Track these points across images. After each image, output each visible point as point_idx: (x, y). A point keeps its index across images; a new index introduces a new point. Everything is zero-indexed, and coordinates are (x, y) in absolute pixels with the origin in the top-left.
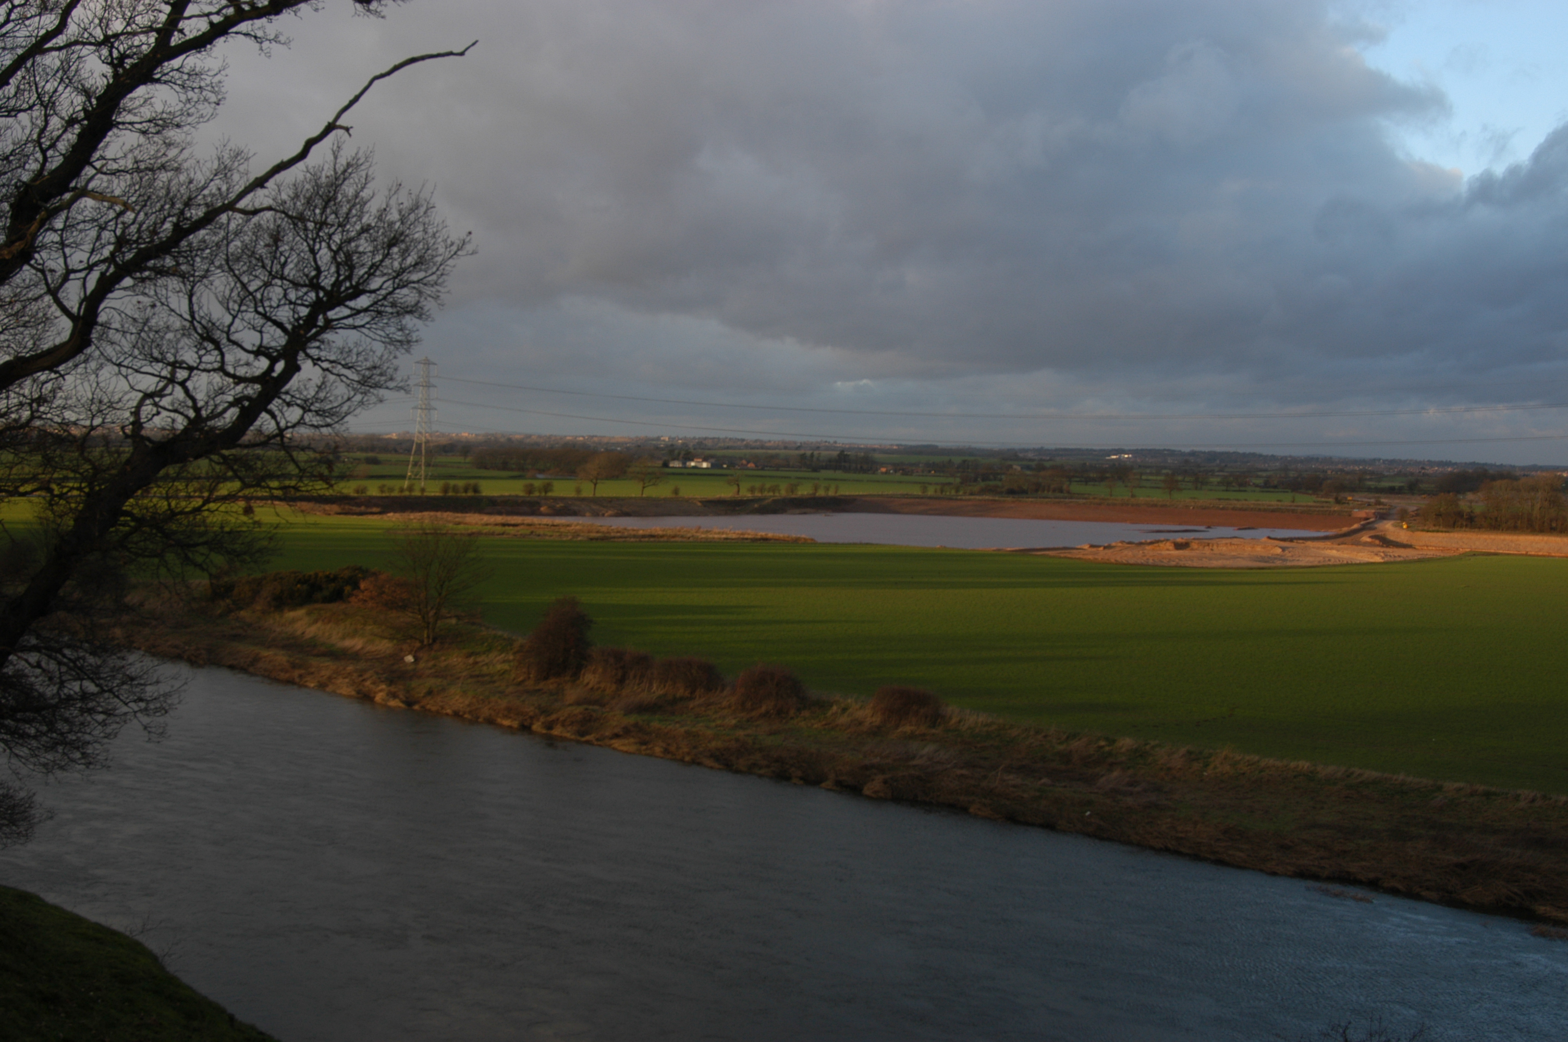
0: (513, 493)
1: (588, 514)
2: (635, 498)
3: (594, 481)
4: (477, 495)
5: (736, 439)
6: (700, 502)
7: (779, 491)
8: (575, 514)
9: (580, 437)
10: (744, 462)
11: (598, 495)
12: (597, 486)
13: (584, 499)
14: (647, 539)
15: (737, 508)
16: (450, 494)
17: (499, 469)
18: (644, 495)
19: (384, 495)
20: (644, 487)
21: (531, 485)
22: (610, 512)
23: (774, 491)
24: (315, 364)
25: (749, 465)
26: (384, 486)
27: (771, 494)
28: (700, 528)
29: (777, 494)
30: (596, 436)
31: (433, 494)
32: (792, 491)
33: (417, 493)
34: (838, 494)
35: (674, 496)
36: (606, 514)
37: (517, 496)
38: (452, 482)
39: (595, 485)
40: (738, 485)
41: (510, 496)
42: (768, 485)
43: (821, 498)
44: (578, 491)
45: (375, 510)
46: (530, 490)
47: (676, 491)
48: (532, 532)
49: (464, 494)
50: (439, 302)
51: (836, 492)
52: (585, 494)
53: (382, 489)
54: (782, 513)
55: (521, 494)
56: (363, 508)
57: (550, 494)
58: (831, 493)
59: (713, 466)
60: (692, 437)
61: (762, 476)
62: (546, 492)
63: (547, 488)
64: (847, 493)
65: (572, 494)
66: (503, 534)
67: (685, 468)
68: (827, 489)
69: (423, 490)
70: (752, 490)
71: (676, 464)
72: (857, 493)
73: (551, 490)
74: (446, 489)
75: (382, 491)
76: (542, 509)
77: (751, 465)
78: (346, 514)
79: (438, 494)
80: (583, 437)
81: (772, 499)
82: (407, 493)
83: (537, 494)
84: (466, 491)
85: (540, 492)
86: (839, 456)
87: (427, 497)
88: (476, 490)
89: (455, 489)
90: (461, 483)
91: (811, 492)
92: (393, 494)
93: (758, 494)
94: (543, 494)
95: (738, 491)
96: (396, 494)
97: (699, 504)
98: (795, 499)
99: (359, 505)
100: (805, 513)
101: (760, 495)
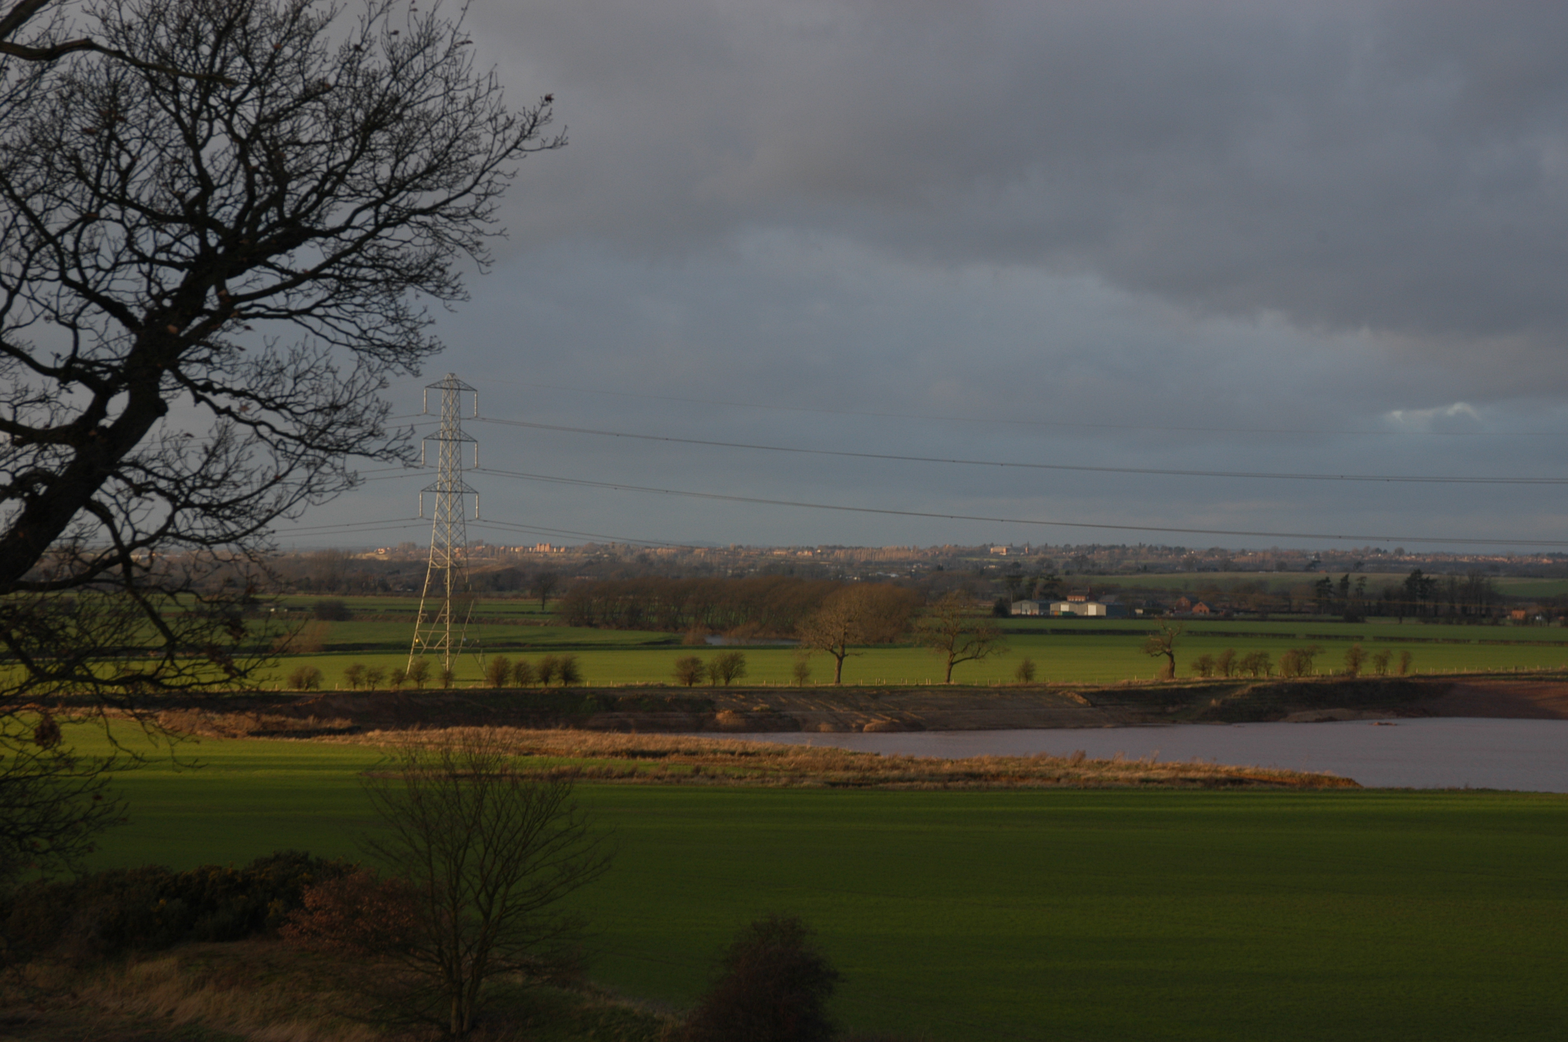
0: (653, 681)
1: (824, 726)
2: (932, 689)
3: (838, 651)
4: (571, 685)
5: (1164, 548)
6: (1083, 695)
7: (1268, 667)
8: (795, 726)
9: (803, 549)
10: (1184, 601)
11: (846, 682)
12: (845, 660)
13: (814, 693)
14: (961, 784)
15: (1170, 709)
16: (511, 684)
17: (620, 627)
18: (952, 683)
19: (358, 689)
20: (952, 664)
21: (695, 661)
22: (875, 722)
23: (1255, 669)
24: (198, 399)
25: (1196, 609)
26: (358, 668)
27: (1250, 675)
28: (1083, 755)
29: (1263, 675)
30: (841, 548)
31: (471, 686)
32: (1300, 670)
33: (434, 684)
34: (1409, 674)
35: (1022, 682)
36: (865, 729)
37: (663, 687)
38: (514, 658)
39: (840, 659)
40: (1171, 656)
41: (646, 687)
42: (1241, 655)
43: (1368, 684)
44: (802, 673)
45: (337, 723)
46: (691, 673)
47: (1027, 672)
48: (697, 770)
49: (542, 685)
50: (480, 256)
51: (1404, 669)
52: (815, 681)
53: (353, 675)
54: (1276, 720)
55: (672, 682)
56: (311, 720)
57: (736, 682)
58: (1393, 671)
59: (1112, 611)
60: (1062, 545)
61: (1227, 634)
62: (728, 679)
63: (731, 668)
64: (1431, 671)
65: (790, 682)
66: (631, 774)
67: (1047, 616)
68: (1383, 661)
69: (448, 677)
70: (1204, 666)
71: (1027, 608)
72: (1455, 671)
73: (740, 673)
74: (499, 675)
75: (355, 682)
76: (720, 716)
77: (1201, 609)
78: (272, 734)
79: (482, 686)
80: (811, 549)
81: (1251, 686)
82: (411, 685)
83: (707, 682)
84: (546, 680)
85: (714, 677)
86: (1408, 582)
87: (458, 693)
88: (568, 674)
89: (521, 672)
90: (534, 660)
91: (1343, 669)
92: (378, 688)
93: (1217, 676)
94: (722, 682)
95: (1172, 669)
96: (385, 686)
97: (1081, 700)
98: (1306, 685)
99: (301, 713)
100: (1331, 719)
101: (1223, 678)
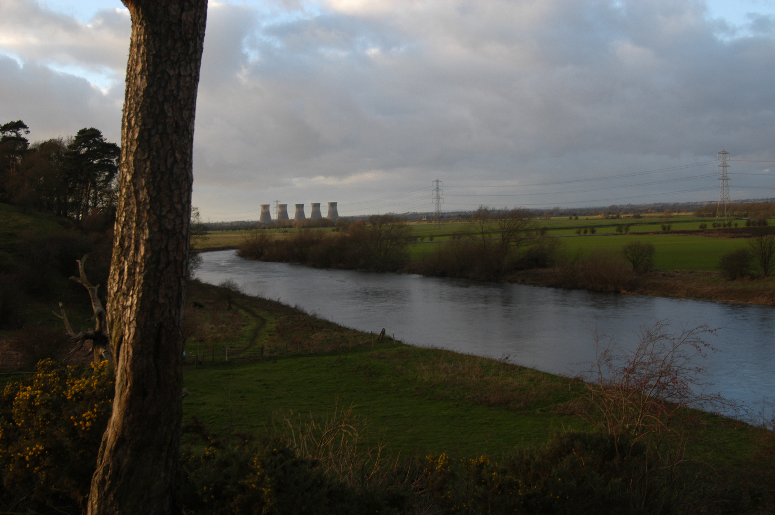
4: (766, 226)
16: (751, 226)
31: (741, 227)
49: (758, 226)
53: (714, 225)
74: (748, 224)
79: (744, 226)
87: (739, 229)
88: (765, 223)
